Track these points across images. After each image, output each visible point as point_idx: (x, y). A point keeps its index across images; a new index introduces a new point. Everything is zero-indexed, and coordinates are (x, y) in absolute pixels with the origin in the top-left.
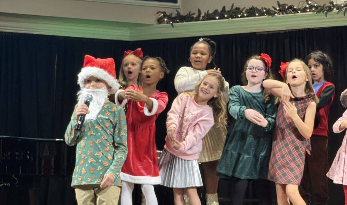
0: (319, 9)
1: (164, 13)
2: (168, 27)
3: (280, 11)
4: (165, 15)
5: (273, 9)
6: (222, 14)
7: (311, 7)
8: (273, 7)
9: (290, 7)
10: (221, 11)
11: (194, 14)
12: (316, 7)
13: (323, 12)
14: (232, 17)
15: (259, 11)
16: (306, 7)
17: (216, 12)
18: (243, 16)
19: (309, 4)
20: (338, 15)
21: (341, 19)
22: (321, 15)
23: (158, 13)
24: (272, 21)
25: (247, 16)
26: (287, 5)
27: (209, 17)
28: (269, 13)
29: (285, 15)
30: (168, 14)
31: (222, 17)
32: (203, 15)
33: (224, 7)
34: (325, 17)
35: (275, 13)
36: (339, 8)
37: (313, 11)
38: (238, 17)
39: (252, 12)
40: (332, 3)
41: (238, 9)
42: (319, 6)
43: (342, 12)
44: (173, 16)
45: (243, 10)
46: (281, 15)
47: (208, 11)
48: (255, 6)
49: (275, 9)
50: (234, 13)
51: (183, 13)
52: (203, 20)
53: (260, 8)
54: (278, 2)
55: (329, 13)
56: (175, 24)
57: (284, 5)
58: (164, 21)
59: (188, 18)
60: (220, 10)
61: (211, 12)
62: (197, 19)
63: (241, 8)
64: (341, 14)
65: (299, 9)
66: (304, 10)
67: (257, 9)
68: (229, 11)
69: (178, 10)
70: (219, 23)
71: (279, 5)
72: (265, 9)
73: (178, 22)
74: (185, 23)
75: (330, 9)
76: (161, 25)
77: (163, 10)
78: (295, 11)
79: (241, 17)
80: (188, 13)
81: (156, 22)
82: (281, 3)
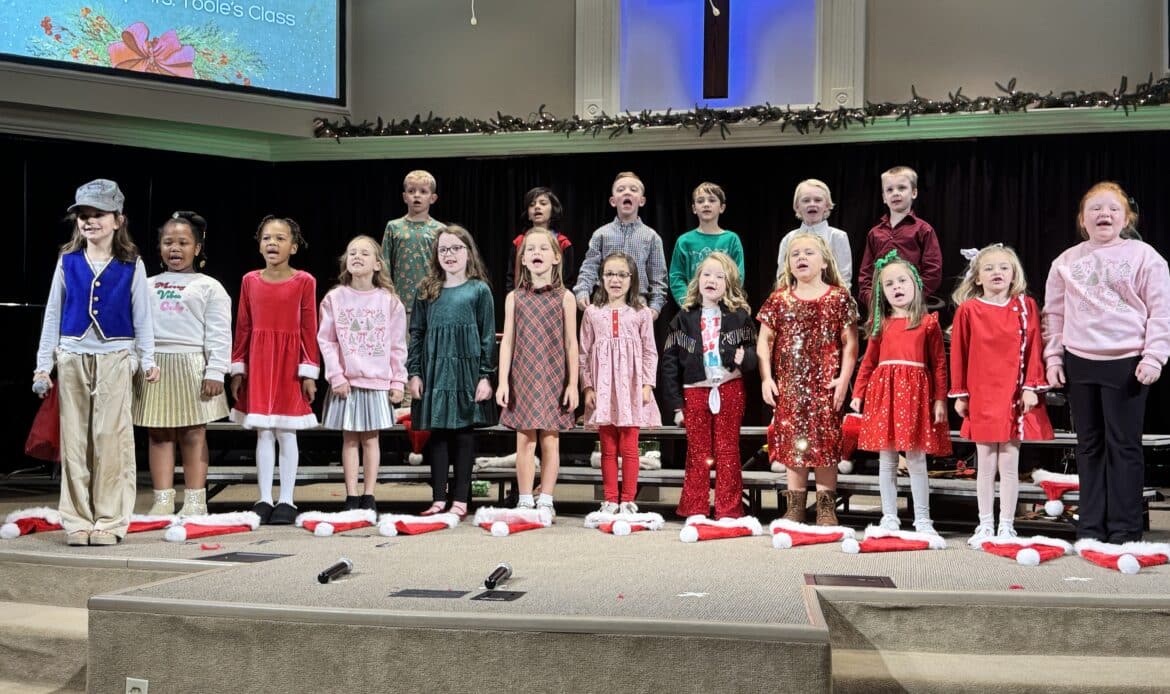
0: (558, 126)
1: (325, 121)
2: (330, 143)
3: (501, 125)
4: (326, 124)
5: (491, 123)
6: (414, 127)
7: (546, 122)
8: (491, 120)
9: (516, 122)
10: (414, 122)
11: (372, 124)
12: (554, 123)
13: (564, 131)
14: (430, 133)
15: (469, 124)
16: (539, 123)
17: (405, 122)
18: (446, 132)
19: (543, 118)
20: (586, 137)
21: (589, 143)
22: (561, 136)
23: (315, 120)
24: (488, 141)
25: (452, 132)
26: (511, 118)
27: (395, 130)
28: (486, 128)
29: (509, 133)
30: (331, 122)
31: (414, 131)
32: (385, 126)
33: (418, 117)
34: (566, 138)
35: (495, 129)
36: (586, 125)
37: (550, 129)
38: (439, 133)
39: (459, 126)
40: (576, 118)
41: (438, 120)
42: (558, 122)
43: (590, 134)
44: (340, 125)
45: (446, 122)
46: (503, 133)
47: (393, 121)
48: (464, 117)
49: (494, 123)
50: (433, 126)
51: (354, 122)
52: (386, 134)
53: (471, 120)
54: (499, 113)
55: (572, 133)
56: (342, 139)
57: (507, 118)
58: (325, 132)
59: (362, 130)
60: (411, 121)
61: (397, 122)
62: (377, 133)
63: (444, 119)
64: (589, 136)
65: (529, 125)
66: (536, 127)
67: (467, 121)
68: (426, 123)
69: (348, 117)
70: (409, 140)
71: (500, 118)
72: (480, 122)
73: (346, 136)
74: (357, 138)
75: (573, 128)
76: (321, 139)
77: (323, 116)
78: (524, 127)
79: (442, 133)
80: (362, 122)
81: (313, 134)
82: (503, 114)
